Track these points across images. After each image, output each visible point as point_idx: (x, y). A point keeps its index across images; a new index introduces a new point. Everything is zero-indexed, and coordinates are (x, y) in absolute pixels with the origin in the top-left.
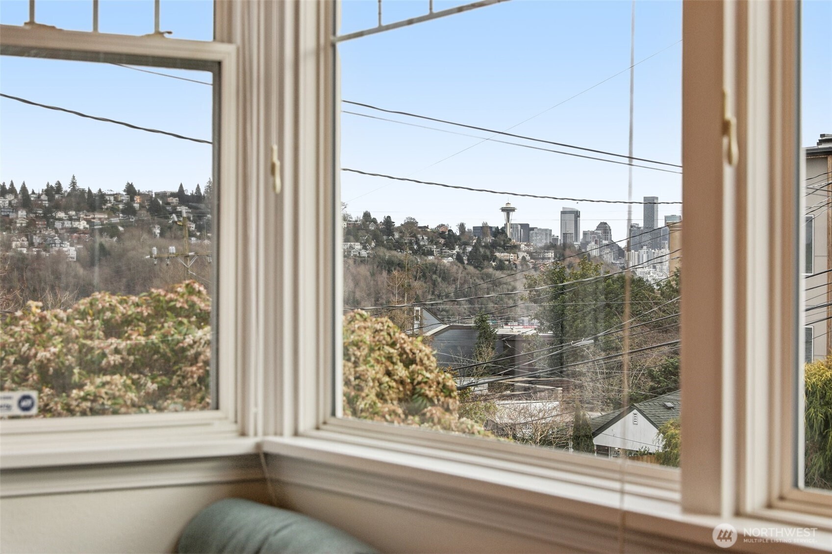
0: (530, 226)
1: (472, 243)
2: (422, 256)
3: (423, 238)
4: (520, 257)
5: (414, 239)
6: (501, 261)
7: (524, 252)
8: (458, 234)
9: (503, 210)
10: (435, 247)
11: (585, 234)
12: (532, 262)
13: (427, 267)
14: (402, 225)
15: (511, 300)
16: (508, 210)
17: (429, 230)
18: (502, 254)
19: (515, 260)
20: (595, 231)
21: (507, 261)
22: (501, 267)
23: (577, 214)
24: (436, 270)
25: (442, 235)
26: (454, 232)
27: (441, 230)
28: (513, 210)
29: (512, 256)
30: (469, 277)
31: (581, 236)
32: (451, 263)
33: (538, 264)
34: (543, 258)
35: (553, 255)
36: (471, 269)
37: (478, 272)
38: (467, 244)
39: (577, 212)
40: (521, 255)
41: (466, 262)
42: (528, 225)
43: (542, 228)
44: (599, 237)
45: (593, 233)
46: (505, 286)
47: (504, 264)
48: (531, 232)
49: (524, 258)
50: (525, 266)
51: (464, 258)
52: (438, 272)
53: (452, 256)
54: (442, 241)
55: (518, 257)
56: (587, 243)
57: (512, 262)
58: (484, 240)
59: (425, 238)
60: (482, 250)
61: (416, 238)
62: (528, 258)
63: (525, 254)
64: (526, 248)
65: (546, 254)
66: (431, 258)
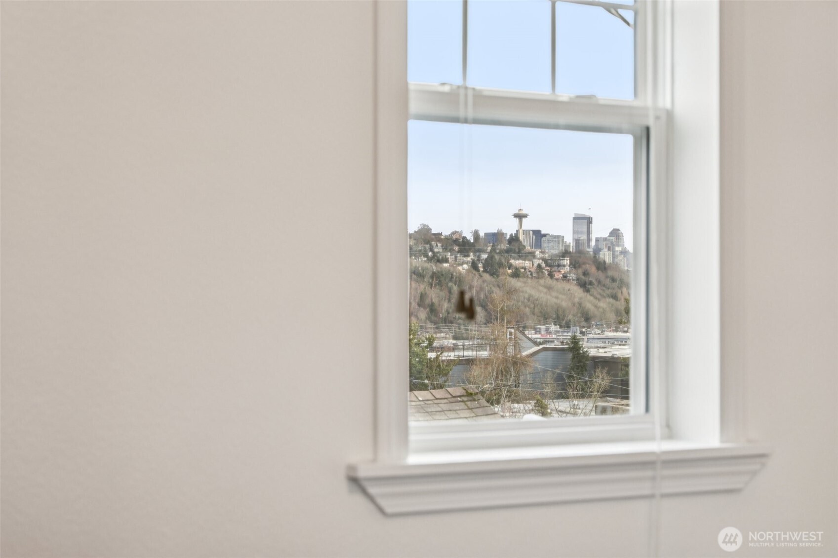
0: (542, 233)
1: (487, 250)
2: (438, 263)
3: (437, 246)
4: (536, 265)
5: (427, 246)
6: (517, 269)
7: (539, 259)
8: (472, 241)
9: (516, 216)
10: (449, 254)
11: (597, 240)
12: (547, 270)
13: (442, 275)
14: (415, 232)
15: (527, 309)
16: (520, 217)
17: (443, 237)
18: (517, 262)
19: (530, 268)
20: (608, 238)
21: (523, 268)
22: (516, 274)
23: (589, 221)
24: (452, 278)
25: (456, 242)
26: (468, 239)
27: (455, 237)
28: (525, 216)
29: (527, 264)
30: (485, 285)
31: (593, 243)
32: (467, 270)
33: (553, 271)
34: (559, 266)
35: (568, 262)
36: (487, 276)
37: (493, 280)
38: (481, 251)
39: (589, 218)
40: (537, 262)
41: (481, 269)
42: (539, 231)
43: (555, 234)
44: (612, 244)
45: (605, 239)
46: (521, 294)
47: (520, 271)
48: (543, 239)
49: (539, 266)
50: (540, 274)
51: (479, 265)
52: (454, 279)
53: (467, 263)
54: (456, 248)
55: (533, 265)
56: (600, 250)
57: (527, 270)
58: (499, 247)
59: (440, 245)
60: (497, 257)
61: (431, 245)
62: (543, 265)
63: (540, 261)
64: (542, 255)
65: (561, 262)
66: (446, 265)
